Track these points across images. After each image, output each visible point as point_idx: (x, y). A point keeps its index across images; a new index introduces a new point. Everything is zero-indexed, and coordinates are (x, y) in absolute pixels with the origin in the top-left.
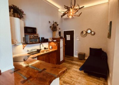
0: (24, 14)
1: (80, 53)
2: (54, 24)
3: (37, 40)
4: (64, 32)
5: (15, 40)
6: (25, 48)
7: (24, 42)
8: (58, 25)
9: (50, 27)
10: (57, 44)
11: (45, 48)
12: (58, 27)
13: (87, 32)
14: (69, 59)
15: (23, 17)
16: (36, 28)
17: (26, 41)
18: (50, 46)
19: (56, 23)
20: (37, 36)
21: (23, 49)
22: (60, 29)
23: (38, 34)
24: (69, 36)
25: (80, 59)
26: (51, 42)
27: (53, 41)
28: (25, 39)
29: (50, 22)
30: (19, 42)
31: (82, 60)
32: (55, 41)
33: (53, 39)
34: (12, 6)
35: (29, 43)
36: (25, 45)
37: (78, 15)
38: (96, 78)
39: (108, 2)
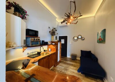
0: (27, 15)
1: (72, 54)
2: (53, 30)
3: (38, 43)
4: (59, 37)
5: (13, 43)
6: (25, 51)
7: (25, 45)
8: (56, 30)
9: (50, 32)
10: (56, 47)
11: (45, 51)
12: (56, 32)
13: (78, 38)
14: (64, 59)
15: (25, 17)
16: (38, 31)
17: (27, 44)
18: (49, 49)
19: (55, 29)
20: (39, 39)
21: (23, 52)
22: (57, 34)
23: (39, 37)
24: (64, 40)
25: (73, 60)
26: (50, 45)
27: (52, 44)
28: (26, 42)
29: (49, 28)
30: (19, 45)
31: (75, 60)
32: (54, 44)
33: (52, 42)
34: (14, 4)
35: (30, 46)
36: (25, 48)
37: (75, 23)
38: (94, 80)
39: (94, 16)
